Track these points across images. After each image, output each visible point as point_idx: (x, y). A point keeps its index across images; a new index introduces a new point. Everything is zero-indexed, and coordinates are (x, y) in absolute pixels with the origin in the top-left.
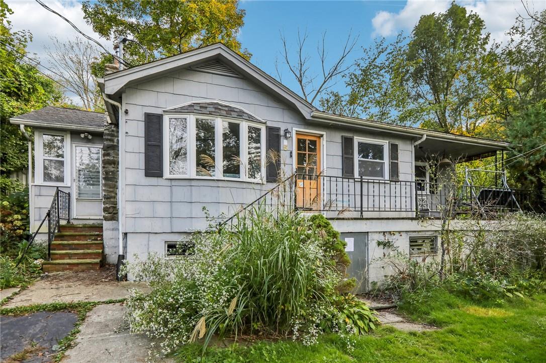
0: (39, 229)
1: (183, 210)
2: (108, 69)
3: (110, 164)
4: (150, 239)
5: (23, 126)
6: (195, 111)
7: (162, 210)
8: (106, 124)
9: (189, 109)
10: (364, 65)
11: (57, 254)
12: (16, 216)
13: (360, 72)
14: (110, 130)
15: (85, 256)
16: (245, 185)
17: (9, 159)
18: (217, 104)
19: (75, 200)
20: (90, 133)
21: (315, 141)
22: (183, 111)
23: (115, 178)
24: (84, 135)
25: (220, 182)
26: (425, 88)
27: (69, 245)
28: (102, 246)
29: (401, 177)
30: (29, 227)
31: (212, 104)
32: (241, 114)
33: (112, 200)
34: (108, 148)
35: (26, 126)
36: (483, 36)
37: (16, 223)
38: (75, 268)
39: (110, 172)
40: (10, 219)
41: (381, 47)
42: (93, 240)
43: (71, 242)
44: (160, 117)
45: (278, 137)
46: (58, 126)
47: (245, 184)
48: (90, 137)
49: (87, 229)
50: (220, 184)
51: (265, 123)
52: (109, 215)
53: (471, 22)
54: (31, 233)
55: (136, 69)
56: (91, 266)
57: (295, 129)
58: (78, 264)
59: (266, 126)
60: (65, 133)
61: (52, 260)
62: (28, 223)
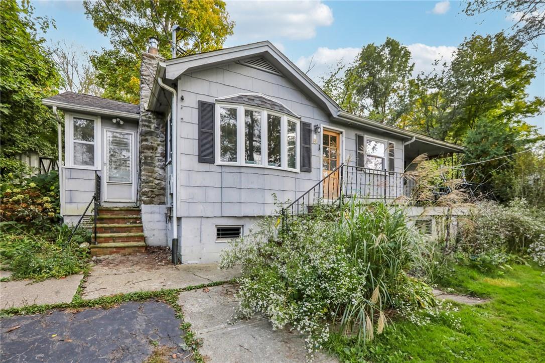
0: (85, 213)
1: (232, 195)
2: (145, 57)
3: (149, 149)
4: (202, 224)
5: (56, 108)
6: (245, 103)
7: (214, 195)
8: (143, 111)
9: (239, 100)
10: (327, 78)
11: (102, 237)
12: (45, 199)
13: (324, 84)
14: (147, 116)
15: (129, 239)
16: (285, 174)
17: (17, 142)
18: (261, 97)
19: (106, 184)
20: (122, 118)
21: (336, 137)
22: (234, 101)
23: (153, 163)
24: (115, 120)
25: (266, 170)
26: (368, 102)
27: (111, 228)
28: (141, 229)
29: (396, 170)
30: (60, 210)
31: (258, 97)
32: (282, 109)
33: (150, 184)
34: (146, 133)
35: (58, 108)
36: (410, 65)
37: (46, 205)
38: (123, 251)
39: (148, 157)
40: (39, 201)
41: (341, 65)
42: (131, 223)
43: (111, 225)
44: (212, 106)
45: (310, 131)
46: (91, 110)
47: (285, 172)
48: (122, 123)
49: (123, 212)
50: (266, 172)
51: (300, 118)
52: (148, 198)
53: (402, 52)
54: (61, 215)
55: (195, 57)
56: (137, 249)
57: (323, 125)
58: (124, 248)
59: (301, 122)
60: (96, 117)
61: (99, 243)
62: (59, 205)
